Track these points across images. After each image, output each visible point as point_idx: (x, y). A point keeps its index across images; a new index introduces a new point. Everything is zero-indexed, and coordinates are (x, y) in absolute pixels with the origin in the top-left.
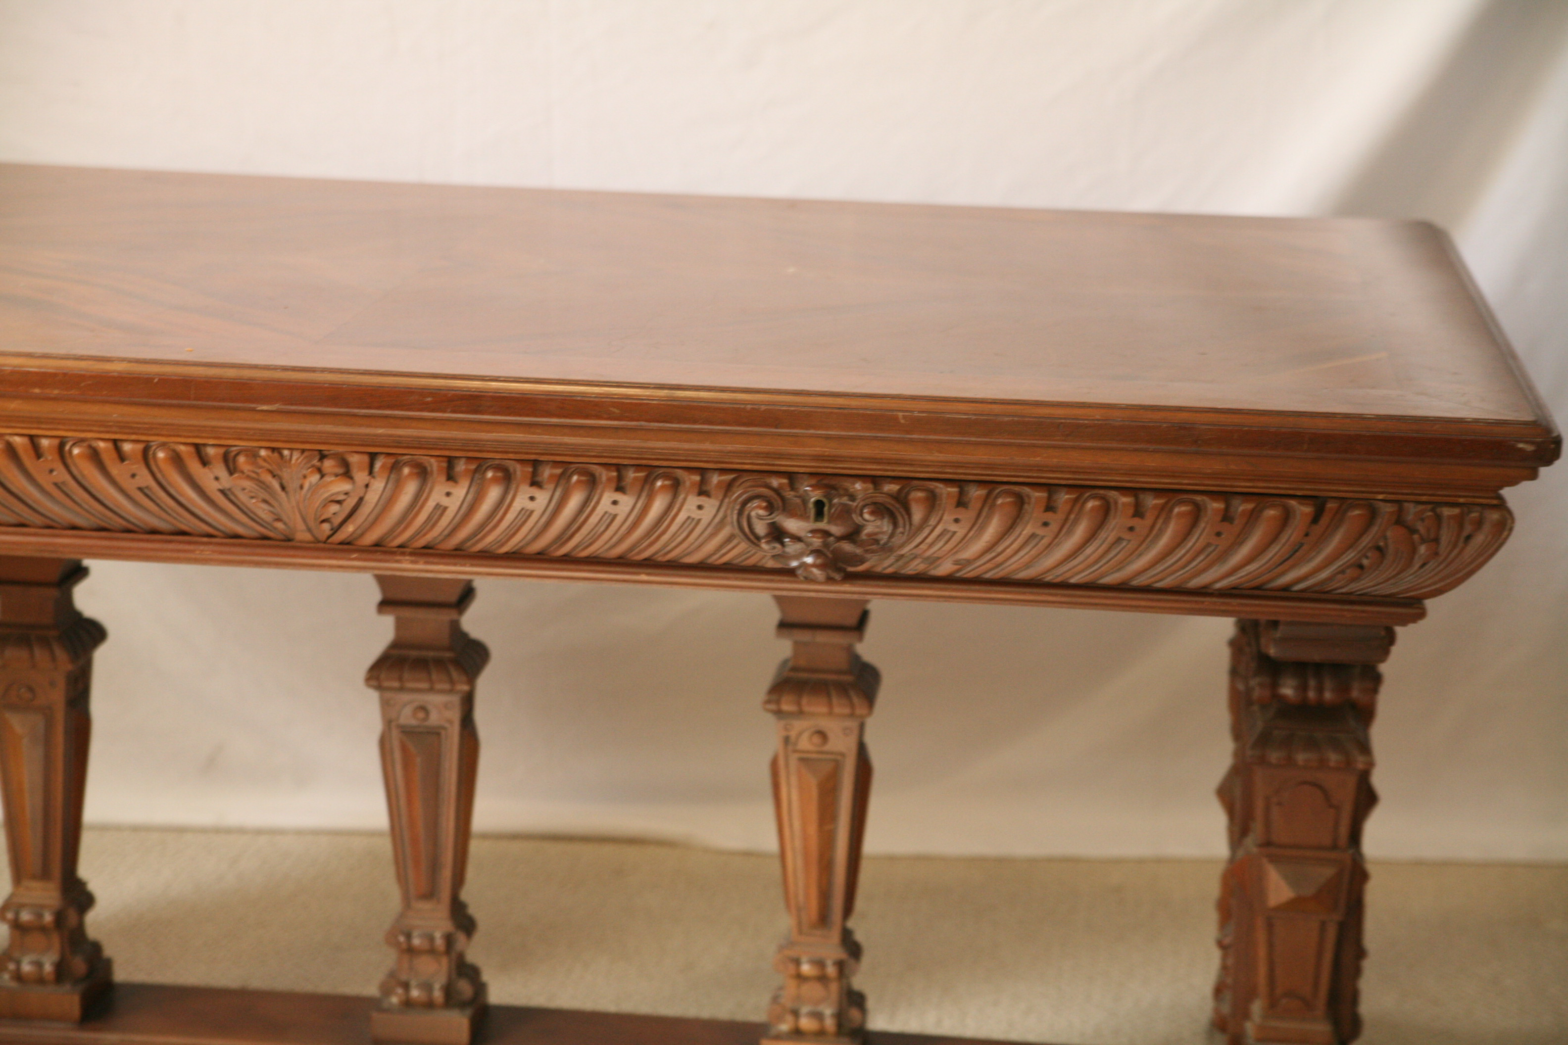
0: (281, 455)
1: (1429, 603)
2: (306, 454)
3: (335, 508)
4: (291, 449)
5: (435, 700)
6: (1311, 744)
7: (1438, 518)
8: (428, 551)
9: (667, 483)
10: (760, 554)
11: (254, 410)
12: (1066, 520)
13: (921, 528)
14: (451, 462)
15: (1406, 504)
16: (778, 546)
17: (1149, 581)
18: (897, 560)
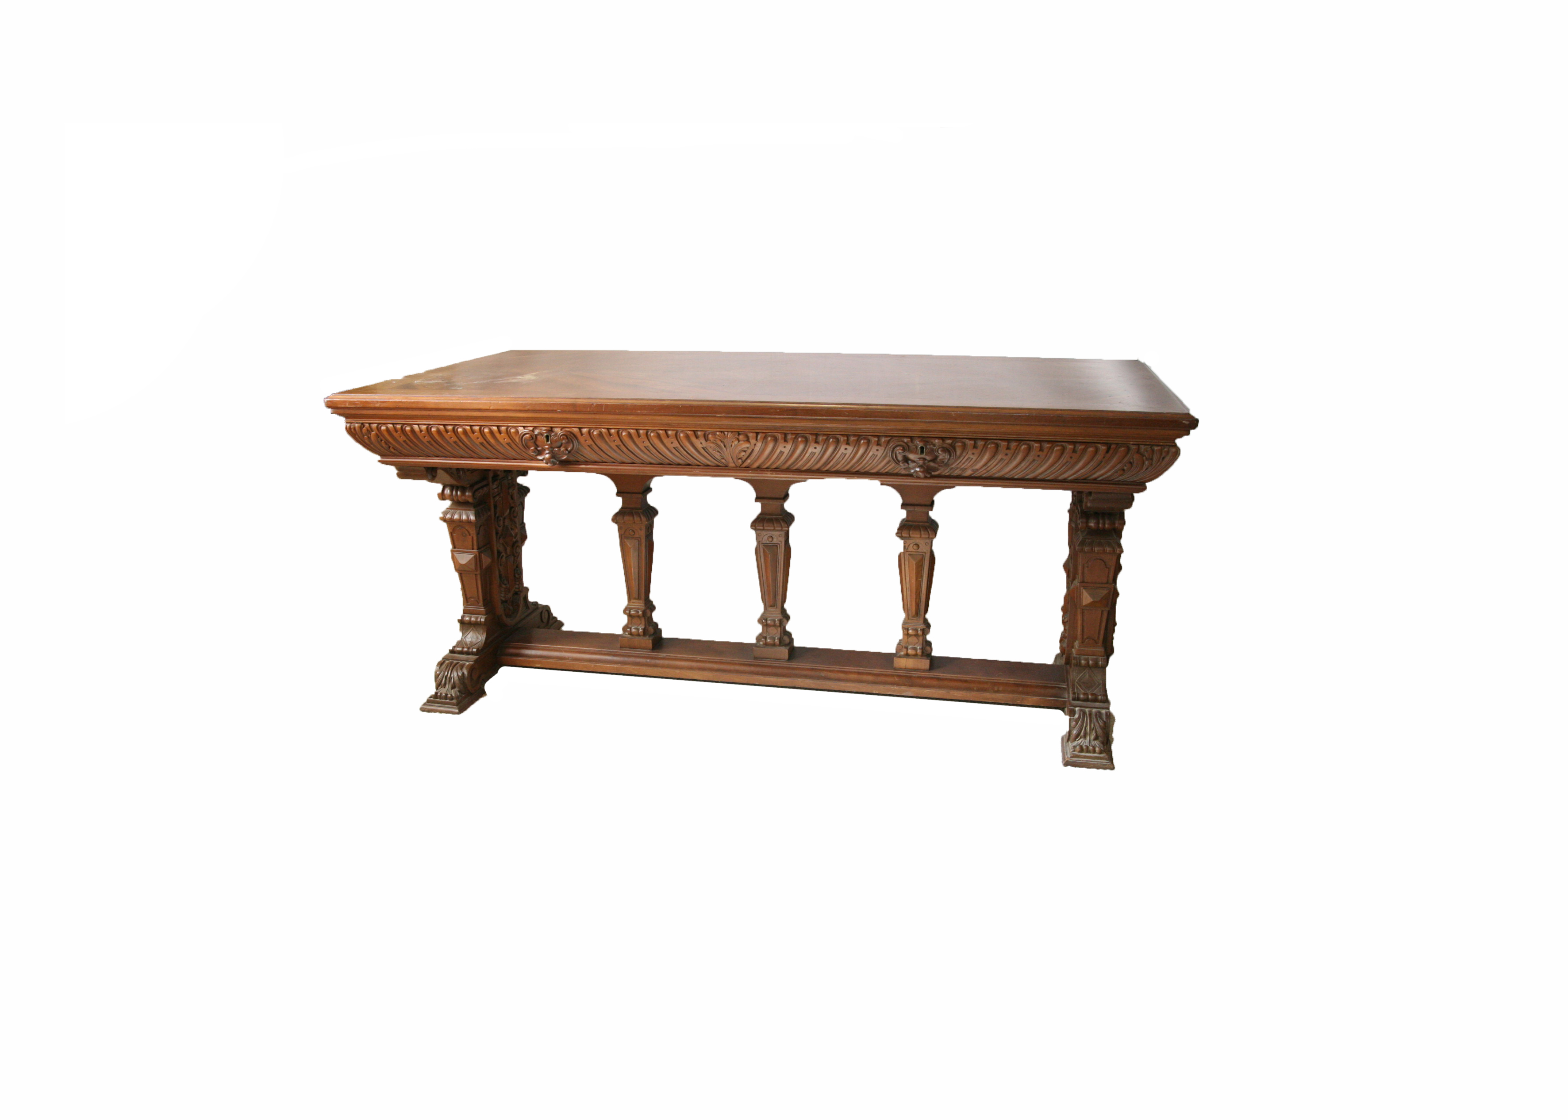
0: (724, 434)
1: (1147, 484)
2: (733, 433)
3: (743, 453)
4: (728, 432)
5: (775, 533)
6: (1100, 544)
7: (1153, 451)
8: (777, 470)
9: (865, 441)
10: (900, 468)
11: (715, 417)
12: (1015, 452)
13: (960, 457)
14: (785, 435)
15: (1141, 446)
16: (906, 464)
17: (1044, 477)
18: (950, 470)
